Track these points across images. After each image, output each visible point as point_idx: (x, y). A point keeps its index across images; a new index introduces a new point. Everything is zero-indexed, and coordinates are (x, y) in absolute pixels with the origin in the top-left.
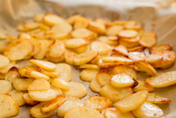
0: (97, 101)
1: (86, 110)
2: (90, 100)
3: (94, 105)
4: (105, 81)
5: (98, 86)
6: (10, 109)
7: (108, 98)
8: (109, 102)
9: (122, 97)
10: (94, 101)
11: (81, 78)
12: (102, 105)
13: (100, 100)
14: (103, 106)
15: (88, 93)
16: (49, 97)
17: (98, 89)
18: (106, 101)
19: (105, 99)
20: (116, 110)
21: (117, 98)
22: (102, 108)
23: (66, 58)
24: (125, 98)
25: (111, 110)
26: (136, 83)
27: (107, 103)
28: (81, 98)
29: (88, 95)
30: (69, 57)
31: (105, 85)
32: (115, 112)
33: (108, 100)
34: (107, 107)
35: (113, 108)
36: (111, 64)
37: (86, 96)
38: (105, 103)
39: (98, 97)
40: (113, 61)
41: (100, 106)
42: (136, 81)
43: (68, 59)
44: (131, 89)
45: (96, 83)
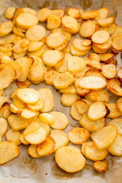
0: (77, 133)
1: (71, 151)
2: (72, 132)
3: (76, 138)
4: (82, 108)
5: (77, 114)
7: (86, 129)
10: (75, 133)
11: (62, 103)
12: (82, 138)
13: (79, 132)
14: (82, 140)
15: (70, 122)
17: (77, 118)
18: (84, 133)
19: (84, 131)
20: (93, 145)
21: (93, 130)
22: (82, 142)
23: (46, 80)
24: (99, 129)
25: (89, 146)
26: (108, 112)
27: (86, 136)
28: (64, 129)
29: (70, 124)
30: (48, 77)
31: (83, 113)
32: (92, 147)
33: (87, 132)
34: (86, 140)
35: (90, 144)
36: (87, 91)
37: (69, 126)
38: (84, 136)
39: (78, 128)
40: (89, 89)
41: (80, 139)
42: (109, 110)
43: (48, 81)
44: (104, 119)
45: (75, 110)
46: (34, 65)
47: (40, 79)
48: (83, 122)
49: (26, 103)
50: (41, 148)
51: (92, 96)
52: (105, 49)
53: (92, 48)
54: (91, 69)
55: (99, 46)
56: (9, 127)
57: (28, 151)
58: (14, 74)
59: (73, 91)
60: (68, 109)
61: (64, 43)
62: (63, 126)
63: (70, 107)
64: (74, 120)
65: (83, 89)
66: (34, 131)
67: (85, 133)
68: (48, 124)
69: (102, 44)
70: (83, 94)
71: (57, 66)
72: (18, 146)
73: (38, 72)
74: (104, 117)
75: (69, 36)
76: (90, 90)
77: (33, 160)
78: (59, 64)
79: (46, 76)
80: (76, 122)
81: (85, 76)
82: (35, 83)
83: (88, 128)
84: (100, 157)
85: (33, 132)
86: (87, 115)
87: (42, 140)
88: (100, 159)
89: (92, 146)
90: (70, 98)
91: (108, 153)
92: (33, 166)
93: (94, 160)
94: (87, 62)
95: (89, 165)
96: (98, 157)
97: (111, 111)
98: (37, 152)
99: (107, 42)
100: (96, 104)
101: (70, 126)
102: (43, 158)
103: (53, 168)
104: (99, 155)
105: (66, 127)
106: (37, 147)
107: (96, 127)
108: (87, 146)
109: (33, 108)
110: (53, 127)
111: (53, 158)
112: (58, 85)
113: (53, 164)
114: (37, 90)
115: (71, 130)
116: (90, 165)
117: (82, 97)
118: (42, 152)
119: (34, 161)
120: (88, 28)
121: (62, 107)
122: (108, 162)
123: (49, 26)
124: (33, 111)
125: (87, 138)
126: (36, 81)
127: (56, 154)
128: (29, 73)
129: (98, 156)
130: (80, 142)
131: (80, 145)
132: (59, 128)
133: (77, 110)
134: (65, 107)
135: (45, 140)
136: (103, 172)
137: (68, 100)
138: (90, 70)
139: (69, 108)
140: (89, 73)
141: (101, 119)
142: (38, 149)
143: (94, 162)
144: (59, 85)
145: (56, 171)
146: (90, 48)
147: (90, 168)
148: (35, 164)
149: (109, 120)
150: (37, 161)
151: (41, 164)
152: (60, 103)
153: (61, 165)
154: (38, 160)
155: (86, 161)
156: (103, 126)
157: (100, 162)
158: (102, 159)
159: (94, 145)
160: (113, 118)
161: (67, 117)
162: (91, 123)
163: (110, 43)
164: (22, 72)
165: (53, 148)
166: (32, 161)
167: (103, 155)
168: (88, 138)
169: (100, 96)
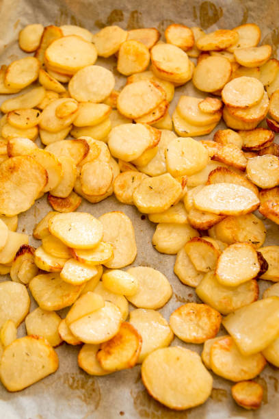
0: (193, 317)
1: (178, 359)
2: (180, 314)
3: (190, 329)
4: (203, 258)
5: (191, 273)
6: (43, 367)
7: (213, 308)
8: (215, 320)
9: (239, 304)
10: (188, 318)
11: (156, 247)
12: (203, 329)
13: (197, 314)
14: (205, 332)
15: (174, 291)
16: (108, 335)
17: (192, 282)
18: (209, 317)
19: (208, 311)
20: (230, 345)
21: (230, 308)
22: (204, 337)
23: (118, 192)
24: (244, 307)
25: (222, 347)
26: (264, 266)
27: (212, 323)
28: (162, 307)
29: (174, 296)
30: (123, 187)
31: (205, 270)
32: (227, 350)
33: (214, 313)
34: (212, 333)
35: (223, 341)
36: (214, 219)
37: (172, 300)
38: (208, 322)
39: (193, 306)
40: (218, 212)
41: (200, 331)
42: (265, 262)
43: (122, 194)
44: (254, 283)
45: (186, 262)
46: (88, 158)
47: (104, 191)
48: (207, 289)
49: (71, 247)
50: (109, 353)
51: (226, 230)
52: (254, 120)
53: (224, 117)
54: (223, 167)
55: (240, 113)
56: (34, 303)
57: (77, 359)
58: (42, 181)
59: (181, 217)
60: (169, 261)
61: (158, 106)
62: (159, 300)
63: (175, 255)
64: (184, 287)
65: (204, 213)
66: (91, 313)
67: (212, 316)
68: (124, 296)
69: (246, 108)
70: (205, 226)
71: (143, 161)
72: (55, 347)
73: (99, 175)
74: (254, 279)
75: (168, 90)
76: (220, 215)
77: (90, 381)
78: (147, 156)
79: (117, 184)
80: (188, 291)
81: (209, 182)
82: (92, 200)
83: (217, 304)
84: (246, 372)
85: (88, 315)
86: (215, 274)
87: (111, 333)
88: (247, 377)
89: (227, 347)
90: (174, 235)
91: (266, 363)
92: (91, 395)
93: (234, 380)
94: (213, 150)
95: (222, 392)
96: (243, 373)
97: (269, 266)
98: (99, 362)
99: (257, 104)
100: (235, 248)
101: (176, 299)
102: (114, 376)
103: (137, 398)
104: (245, 368)
105: (167, 303)
106: (100, 350)
107: (237, 301)
108: (215, 348)
109: (89, 258)
110: (136, 302)
111: (137, 375)
112: (145, 205)
113: (136, 389)
114: (98, 217)
115: (179, 309)
116: (224, 390)
117: (202, 233)
118: (112, 362)
119: (93, 383)
120: (213, 72)
121: (157, 255)
122: (266, 383)
123: (123, 67)
124: (89, 266)
125: (214, 328)
126: (94, 196)
127: (143, 365)
128: (79, 178)
129: (242, 370)
130: (200, 338)
131: (199, 346)
132: (149, 304)
133: (191, 262)
134: (162, 256)
135: (118, 334)
136: (254, 408)
137: (170, 239)
138: (219, 169)
139: (172, 257)
140: (218, 176)
141: (247, 283)
142: (101, 354)
143: (232, 383)
144: (149, 205)
145: (144, 405)
146: (217, 117)
147: (224, 399)
148: (94, 390)
149: (267, 284)
150: (100, 384)
151: (109, 391)
152: (150, 246)
153: (155, 393)
154: (101, 379)
155: (213, 383)
156: (253, 299)
157: (246, 384)
158: (252, 377)
159: (233, 344)
160: (275, 280)
161: (167, 278)
162: (225, 294)
163: (265, 104)
164: (62, 174)
165: (136, 351)
166: (87, 382)
167: (253, 368)
168: (217, 329)
169: (243, 229)
